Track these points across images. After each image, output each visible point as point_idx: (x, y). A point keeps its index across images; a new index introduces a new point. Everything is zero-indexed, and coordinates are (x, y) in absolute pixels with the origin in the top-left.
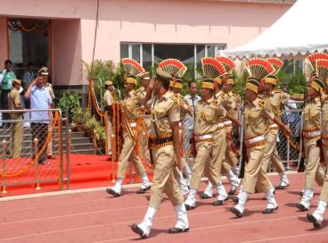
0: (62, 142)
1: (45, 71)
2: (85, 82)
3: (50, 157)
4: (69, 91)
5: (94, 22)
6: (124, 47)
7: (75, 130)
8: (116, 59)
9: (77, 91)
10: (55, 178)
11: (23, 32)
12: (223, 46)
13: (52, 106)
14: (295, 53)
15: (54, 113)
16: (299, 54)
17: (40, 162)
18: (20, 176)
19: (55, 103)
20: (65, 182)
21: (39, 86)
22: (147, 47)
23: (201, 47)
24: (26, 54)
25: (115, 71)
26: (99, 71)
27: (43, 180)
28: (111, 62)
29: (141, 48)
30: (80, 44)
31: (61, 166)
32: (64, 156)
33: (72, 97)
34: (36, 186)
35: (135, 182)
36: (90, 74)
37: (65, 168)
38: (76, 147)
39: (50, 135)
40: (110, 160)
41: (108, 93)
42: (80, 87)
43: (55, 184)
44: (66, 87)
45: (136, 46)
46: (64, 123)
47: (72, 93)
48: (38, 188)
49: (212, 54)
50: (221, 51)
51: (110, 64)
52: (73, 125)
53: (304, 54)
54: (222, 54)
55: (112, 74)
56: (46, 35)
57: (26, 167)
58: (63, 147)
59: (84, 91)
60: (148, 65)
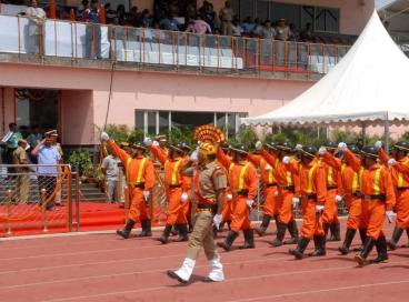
0: (71, 192)
1: (54, 133)
2: (97, 142)
3: (58, 205)
4: (79, 150)
5: (108, 93)
6: (139, 114)
7: (85, 182)
8: (131, 124)
9: (88, 150)
10: (62, 222)
11: (31, 101)
12: (245, 115)
13: (60, 162)
14: (318, 122)
15: (63, 168)
16: (323, 122)
17: (48, 208)
18: (25, 220)
19: (65, 159)
20: (75, 226)
21: (47, 145)
22: (164, 114)
23: (221, 115)
24: (34, 116)
25: (129, 134)
27: (51, 223)
28: (125, 126)
29: (158, 115)
30: (92, 111)
32: (74, 203)
33: (82, 155)
34: (43, 228)
37: (74, 214)
38: (87, 197)
39: (58, 186)
40: (122, 207)
42: (92, 146)
43: (64, 226)
44: (78, 146)
45: (152, 114)
46: (74, 176)
47: (83, 151)
48: (45, 230)
49: (233, 121)
50: (242, 119)
51: (123, 128)
52: (84, 178)
53: (327, 122)
56: (56, 102)
57: (32, 213)
58: (72, 196)
59: (96, 150)
60: (164, 129)
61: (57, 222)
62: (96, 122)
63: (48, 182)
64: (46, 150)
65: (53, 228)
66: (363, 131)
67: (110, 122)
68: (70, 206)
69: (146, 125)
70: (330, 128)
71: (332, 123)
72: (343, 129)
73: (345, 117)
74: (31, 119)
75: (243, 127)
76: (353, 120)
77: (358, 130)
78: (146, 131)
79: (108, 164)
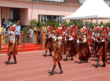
0: (23, 40)
2: (29, 25)
3: (20, 44)
4: (25, 27)
5: (31, 10)
6: (39, 16)
7: (26, 37)
8: (37, 19)
10: (21, 49)
11: (13, 12)
12: (64, 16)
15: (21, 32)
16: (82, 19)
17: (18, 45)
19: (22, 30)
20: (24, 50)
22: (45, 16)
23: (58, 16)
24: (14, 17)
25: (37, 22)
26: (33, 22)
31: (23, 46)
32: (24, 44)
33: (26, 28)
36: (30, 23)
38: (27, 41)
41: (35, 27)
42: (28, 26)
44: (24, 26)
45: (42, 16)
46: (24, 35)
47: (26, 27)
49: (61, 18)
50: (63, 17)
51: (35, 20)
52: (26, 36)
53: (83, 18)
54: (64, 18)
56: (19, 12)
58: (23, 41)
59: (29, 27)
60: (45, 20)
62: (29, 18)
64: (17, 27)
65: (19, 51)
66: (92, 21)
67: (32, 18)
69: (41, 19)
71: (84, 19)
72: (87, 21)
73: (87, 17)
74: (13, 17)
75: (64, 20)
76: (89, 18)
77: (90, 21)
78: (41, 21)
79: (30, 32)
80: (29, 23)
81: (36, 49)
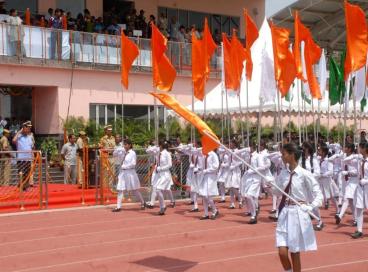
1: (29, 124)
2: (61, 132)
3: (31, 186)
4: (48, 138)
6: (92, 107)
7: (52, 166)
8: (86, 116)
9: (54, 138)
10: (36, 201)
11: (12, 96)
14: (225, 113)
15: (35, 155)
16: (229, 114)
17: (24, 189)
18: (6, 200)
19: (37, 146)
20: (44, 204)
22: (111, 107)
23: (153, 108)
24: (14, 111)
25: (85, 124)
26: (72, 124)
27: (26, 202)
28: (82, 117)
29: (106, 108)
30: (58, 106)
31: (41, 193)
32: (44, 185)
33: (50, 143)
34: (20, 206)
35: (101, 204)
36: (65, 126)
38: (54, 179)
40: (80, 188)
41: (80, 140)
42: (57, 135)
43: (36, 205)
44: (47, 135)
45: (102, 106)
46: (44, 161)
47: (51, 140)
48: (22, 208)
49: (162, 113)
51: (81, 119)
52: (51, 162)
53: (232, 113)
55: (83, 126)
56: (30, 97)
57: (12, 193)
59: (60, 138)
60: (111, 120)
61: (31, 202)
62: (60, 114)
63: (24, 166)
64: (23, 139)
65: (28, 206)
66: (258, 121)
67: (71, 114)
68: (41, 187)
69: (98, 116)
70: (234, 119)
71: (236, 114)
72: (243, 119)
73: (245, 109)
74: (12, 112)
75: (170, 118)
76: (251, 111)
77: (254, 120)
78: (97, 121)
80: (61, 127)
81: (81, 201)
